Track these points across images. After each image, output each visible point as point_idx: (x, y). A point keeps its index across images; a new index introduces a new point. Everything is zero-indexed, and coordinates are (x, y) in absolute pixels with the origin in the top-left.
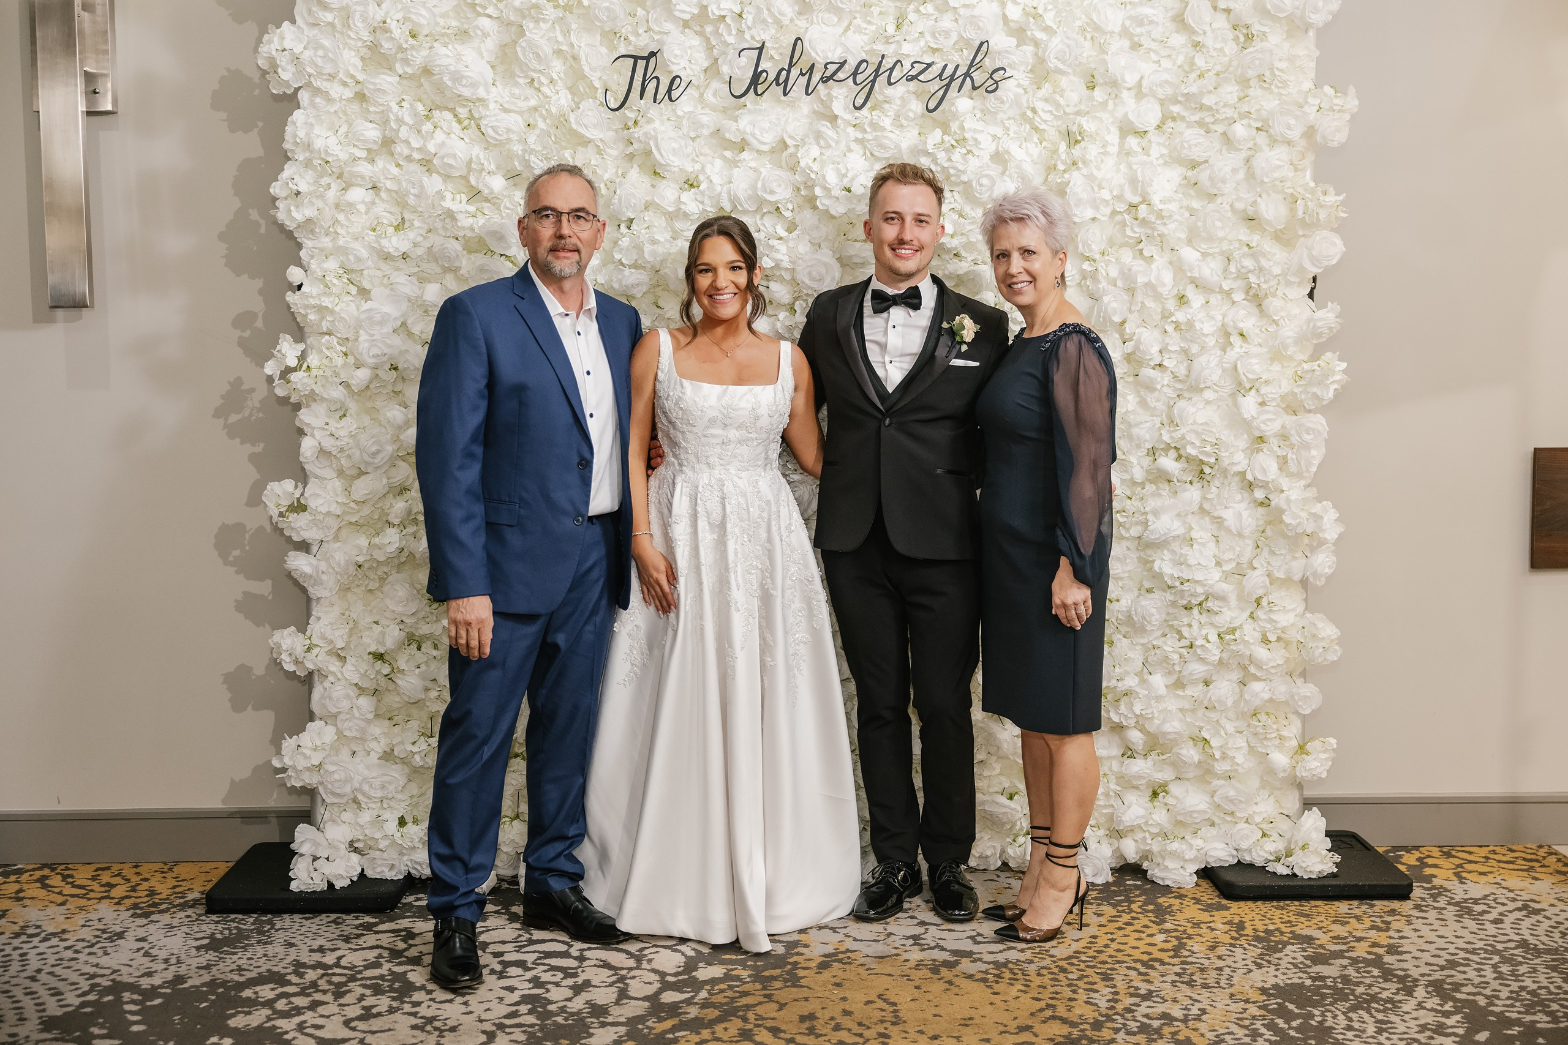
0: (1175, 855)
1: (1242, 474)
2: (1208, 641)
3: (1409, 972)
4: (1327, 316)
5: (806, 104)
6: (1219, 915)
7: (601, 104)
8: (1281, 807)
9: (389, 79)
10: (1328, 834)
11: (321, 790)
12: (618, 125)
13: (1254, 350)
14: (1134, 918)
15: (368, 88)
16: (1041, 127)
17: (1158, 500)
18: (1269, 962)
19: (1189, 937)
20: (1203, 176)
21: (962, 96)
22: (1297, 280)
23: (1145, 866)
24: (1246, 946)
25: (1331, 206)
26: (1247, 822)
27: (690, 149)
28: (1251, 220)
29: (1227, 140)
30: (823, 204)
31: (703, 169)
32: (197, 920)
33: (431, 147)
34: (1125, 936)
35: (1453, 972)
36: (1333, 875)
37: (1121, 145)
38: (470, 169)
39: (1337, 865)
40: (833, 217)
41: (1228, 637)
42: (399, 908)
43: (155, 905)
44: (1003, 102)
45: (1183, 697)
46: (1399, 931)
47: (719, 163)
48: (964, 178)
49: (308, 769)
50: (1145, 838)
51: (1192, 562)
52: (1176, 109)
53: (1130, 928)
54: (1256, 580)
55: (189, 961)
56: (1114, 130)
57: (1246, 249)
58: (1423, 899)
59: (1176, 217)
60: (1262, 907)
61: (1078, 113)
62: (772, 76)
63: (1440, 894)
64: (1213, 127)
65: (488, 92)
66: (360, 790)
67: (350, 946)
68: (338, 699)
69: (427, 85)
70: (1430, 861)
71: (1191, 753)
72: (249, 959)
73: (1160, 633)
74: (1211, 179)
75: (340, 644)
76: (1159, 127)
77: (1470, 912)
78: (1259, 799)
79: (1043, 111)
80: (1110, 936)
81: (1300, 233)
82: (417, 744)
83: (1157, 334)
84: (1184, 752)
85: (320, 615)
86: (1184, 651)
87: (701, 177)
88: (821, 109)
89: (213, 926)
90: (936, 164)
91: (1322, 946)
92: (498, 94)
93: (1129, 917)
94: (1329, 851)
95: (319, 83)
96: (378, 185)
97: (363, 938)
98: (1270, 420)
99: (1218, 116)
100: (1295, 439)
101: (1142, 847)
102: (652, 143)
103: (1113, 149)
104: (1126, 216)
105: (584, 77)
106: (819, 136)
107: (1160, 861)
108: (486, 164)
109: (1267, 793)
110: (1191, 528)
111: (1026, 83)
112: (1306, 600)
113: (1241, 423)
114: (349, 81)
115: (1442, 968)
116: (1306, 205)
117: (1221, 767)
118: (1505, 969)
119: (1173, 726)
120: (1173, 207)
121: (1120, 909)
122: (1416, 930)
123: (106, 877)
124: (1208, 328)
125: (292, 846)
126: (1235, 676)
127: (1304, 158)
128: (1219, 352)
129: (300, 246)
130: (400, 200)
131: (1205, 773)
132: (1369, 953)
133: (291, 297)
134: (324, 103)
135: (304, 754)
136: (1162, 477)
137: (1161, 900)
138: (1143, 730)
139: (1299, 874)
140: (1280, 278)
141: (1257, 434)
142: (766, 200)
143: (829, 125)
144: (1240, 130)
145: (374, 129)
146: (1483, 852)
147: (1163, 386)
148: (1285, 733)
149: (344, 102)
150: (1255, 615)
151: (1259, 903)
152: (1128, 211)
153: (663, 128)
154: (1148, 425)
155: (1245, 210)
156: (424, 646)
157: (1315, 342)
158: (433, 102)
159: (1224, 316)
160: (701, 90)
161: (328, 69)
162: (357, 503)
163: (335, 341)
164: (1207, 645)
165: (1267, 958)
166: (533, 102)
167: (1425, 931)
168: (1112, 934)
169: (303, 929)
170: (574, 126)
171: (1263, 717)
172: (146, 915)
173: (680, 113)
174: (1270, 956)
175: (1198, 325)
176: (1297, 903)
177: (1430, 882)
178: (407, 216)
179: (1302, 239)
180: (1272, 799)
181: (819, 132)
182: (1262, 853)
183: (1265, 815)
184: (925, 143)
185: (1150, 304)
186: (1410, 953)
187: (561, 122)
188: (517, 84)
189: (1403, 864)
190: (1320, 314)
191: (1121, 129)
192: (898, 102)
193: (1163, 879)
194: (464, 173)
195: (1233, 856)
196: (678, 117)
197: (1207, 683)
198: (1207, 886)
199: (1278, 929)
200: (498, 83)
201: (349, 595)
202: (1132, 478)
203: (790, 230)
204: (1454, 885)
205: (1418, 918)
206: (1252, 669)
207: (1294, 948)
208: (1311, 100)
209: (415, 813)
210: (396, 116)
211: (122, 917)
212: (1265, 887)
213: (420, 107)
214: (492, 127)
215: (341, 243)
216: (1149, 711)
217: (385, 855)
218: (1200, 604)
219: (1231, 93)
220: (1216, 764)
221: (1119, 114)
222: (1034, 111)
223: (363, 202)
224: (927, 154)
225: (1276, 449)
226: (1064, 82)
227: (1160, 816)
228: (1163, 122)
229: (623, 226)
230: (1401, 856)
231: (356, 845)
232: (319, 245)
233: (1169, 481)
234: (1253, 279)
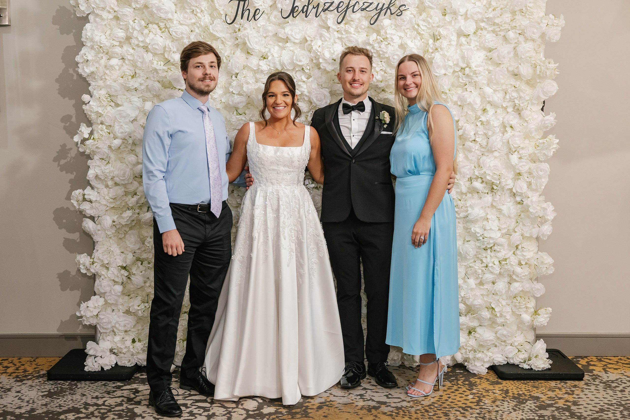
0: (478, 359)
1: (511, 190)
2: (494, 264)
3: (582, 414)
4: (551, 119)
5: (316, 22)
6: (497, 387)
7: (224, 21)
8: (526, 338)
9: (129, 10)
10: (547, 351)
11: (98, 326)
12: (231, 31)
13: (517, 134)
14: (459, 388)
15: (119, 14)
16: (421, 33)
17: (472, 201)
18: (519, 408)
19: (484, 397)
20: (494, 55)
21: (386, 18)
22: (537, 102)
23: (466, 364)
24: (509, 401)
25: (552, 69)
26: (511, 345)
27: (263, 42)
28: (516, 75)
29: (505, 39)
30: (324, 66)
31: (270, 51)
32: (44, 383)
33: (148, 41)
34: (455, 396)
35: (602, 414)
36: (549, 369)
37: (458, 41)
38: (165, 51)
39: (551, 365)
40: (328, 72)
41: (503, 262)
42: (133, 379)
43: (26, 376)
44: (404, 21)
45: (483, 289)
46: (578, 395)
47: (276, 48)
48: (387, 55)
49: (92, 317)
50: (466, 352)
51: (488, 228)
52: (483, 25)
53: (457, 392)
54: (516, 237)
55: (38, 402)
56: (454, 34)
57: (513, 88)
58: (589, 380)
59: (482, 73)
60: (517, 383)
61: (438, 26)
62: (300, 9)
63: (596, 378)
64: (499, 33)
65: (173, 16)
66: (115, 327)
67: (110, 396)
68: (104, 286)
69: (146, 13)
70: (592, 363)
71: (486, 314)
72: (65, 401)
73: (473, 260)
74: (498, 56)
75: (106, 262)
76: (475, 32)
77: (610, 386)
78: (516, 335)
79: (422, 25)
80: (448, 396)
81: (538, 81)
82: (140, 306)
83: (473, 126)
84: (483, 313)
85: (98, 249)
86: (484, 269)
87: (269, 54)
88: (323, 24)
89: (50, 386)
90: (374, 49)
91: (543, 401)
92: (177, 17)
93: (457, 387)
94: (548, 358)
95: (98, 12)
96: (124, 57)
97: (116, 393)
98: (524, 165)
99: (501, 28)
100: (535, 174)
101: (465, 356)
102: (246, 39)
103: (454, 43)
104: (460, 73)
105: (216, 9)
106: (321, 36)
107: (473, 362)
108: (172, 48)
109: (520, 332)
110: (487, 214)
111: (415, 12)
112: (538, 246)
113: (510, 166)
114: (111, 10)
115: (597, 412)
116: (541, 68)
117: (499, 320)
118: (626, 413)
119: (478, 302)
120: (481, 69)
121: (453, 383)
122: (586, 395)
123: (5, 364)
124: (496, 123)
125: (85, 351)
126: (506, 280)
127: (540, 47)
128: (501, 135)
129: (89, 85)
130: (134, 64)
131: (493, 323)
132: (564, 405)
133: (84, 107)
134: (100, 20)
135: (90, 310)
136: (474, 191)
137: (471, 380)
138: (465, 303)
139: (534, 368)
140: (529, 101)
141: (518, 172)
142: (298, 65)
143: (326, 31)
144: (511, 34)
145: (122, 32)
146: (616, 359)
147: (475, 150)
148: (529, 305)
149: (109, 20)
150: (515, 253)
151: (515, 381)
152: (460, 71)
153: (251, 32)
154: (468, 167)
155: (513, 71)
156: (144, 263)
157: (544, 130)
158: (149, 20)
159: (503, 118)
160: (269, 15)
161: (102, 5)
162: (114, 199)
163: (104, 127)
164: (494, 266)
165: (518, 406)
166: (193, 21)
167: (590, 395)
168: (449, 394)
169: (90, 388)
170: (212, 31)
171: (519, 298)
172: (21, 381)
173: (259, 25)
174: (520, 405)
175: (492, 122)
176: (532, 381)
177: (592, 373)
178: (137, 71)
179: (539, 84)
180: (522, 335)
181: (322, 34)
182: (518, 359)
183: (519, 342)
184: (369, 39)
185: (470, 113)
186: (583, 405)
187: (206, 29)
188: (186, 12)
189: (580, 364)
190: (547, 117)
191: (458, 34)
192: (357, 21)
193: (473, 370)
194: (162, 52)
195: (505, 360)
196: (258, 27)
197: (494, 283)
198: (492, 373)
199: (524, 393)
200: (178, 12)
201: (111, 240)
202: (461, 191)
203: (308, 78)
204: (603, 374)
205: (586, 389)
206: (514, 277)
207: (531, 402)
208: (543, 21)
209: (140, 337)
210: (132, 26)
211: (11, 382)
212: (518, 374)
213: (143, 23)
214: (175, 32)
215: (108, 83)
216: (468, 295)
217: (125, 356)
218: (491, 248)
219: (508, 17)
220: (497, 319)
221: (457, 27)
222: (418, 25)
223: (117, 65)
224: (370, 44)
225: (526, 178)
226: (432, 12)
227: (472, 342)
228: (477, 31)
229: (234, 77)
230: (579, 361)
231: (114, 351)
232: (98, 84)
233: (478, 193)
234: (517, 102)
